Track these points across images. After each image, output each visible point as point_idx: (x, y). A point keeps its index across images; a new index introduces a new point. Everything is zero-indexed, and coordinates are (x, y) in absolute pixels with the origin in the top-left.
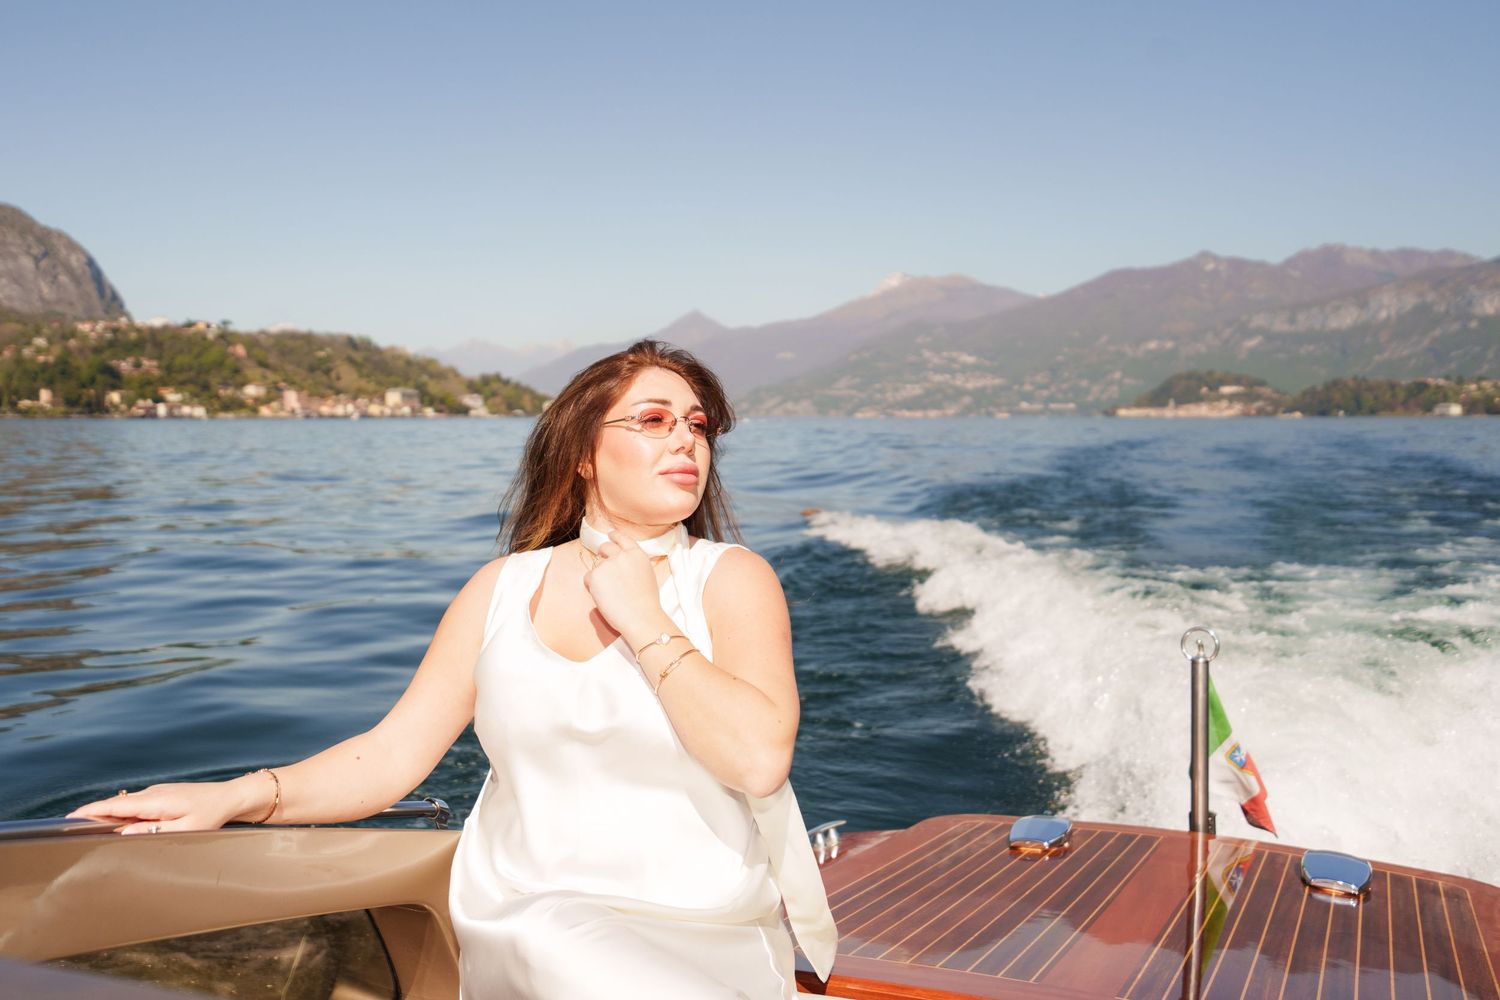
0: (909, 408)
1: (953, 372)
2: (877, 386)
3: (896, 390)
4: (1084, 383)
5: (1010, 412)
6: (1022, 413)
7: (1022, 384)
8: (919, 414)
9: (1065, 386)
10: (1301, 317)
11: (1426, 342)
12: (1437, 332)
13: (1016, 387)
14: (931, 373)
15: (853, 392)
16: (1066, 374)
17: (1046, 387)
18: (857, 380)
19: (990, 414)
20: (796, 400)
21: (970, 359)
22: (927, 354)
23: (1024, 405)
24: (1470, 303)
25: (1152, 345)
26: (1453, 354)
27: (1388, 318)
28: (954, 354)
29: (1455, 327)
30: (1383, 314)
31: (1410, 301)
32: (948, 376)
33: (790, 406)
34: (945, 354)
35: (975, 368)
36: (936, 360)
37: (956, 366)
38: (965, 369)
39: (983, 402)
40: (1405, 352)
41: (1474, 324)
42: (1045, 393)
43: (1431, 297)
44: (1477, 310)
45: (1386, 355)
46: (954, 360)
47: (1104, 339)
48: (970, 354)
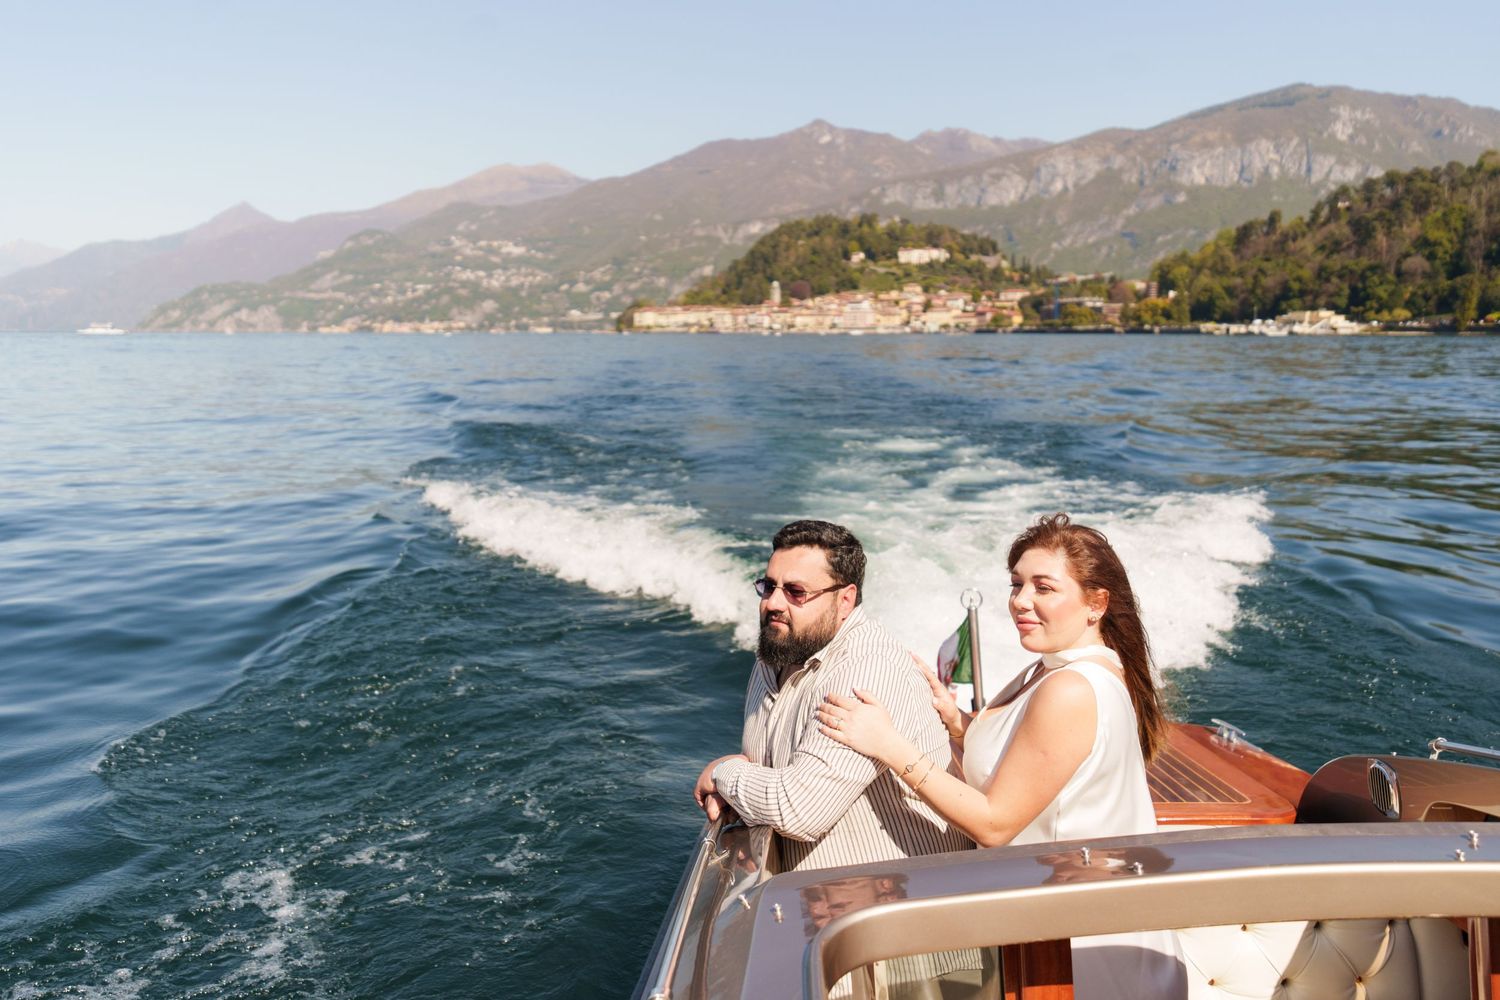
0: (398, 320)
1: (490, 268)
2: (377, 286)
3: (403, 292)
4: (662, 281)
5: (550, 325)
6: (570, 326)
7: (573, 283)
8: (406, 328)
9: (633, 286)
10: (950, 190)
11: (1119, 223)
12: (1132, 211)
13: (565, 287)
14: (458, 268)
15: (340, 295)
16: (636, 270)
17: (607, 287)
18: (349, 277)
19: (524, 328)
20: (254, 308)
21: (518, 251)
22: (457, 242)
23: (575, 314)
24: (1173, 168)
25: (756, 229)
26: (1160, 239)
27: (1066, 189)
28: (495, 244)
29: (1156, 202)
30: (1058, 186)
31: (1092, 167)
32: (482, 273)
33: (244, 314)
34: (483, 243)
35: (520, 261)
36: (468, 251)
37: (495, 259)
38: (507, 263)
39: (513, 308)
40: (1091, 240)
41: (1181, 198)
42: (607, 295)
43: (1118, 161)
44: (1184, 179)
45: (1067, 242)
46: (491, 251)
47: (697, 222)
48: (516, 245)
